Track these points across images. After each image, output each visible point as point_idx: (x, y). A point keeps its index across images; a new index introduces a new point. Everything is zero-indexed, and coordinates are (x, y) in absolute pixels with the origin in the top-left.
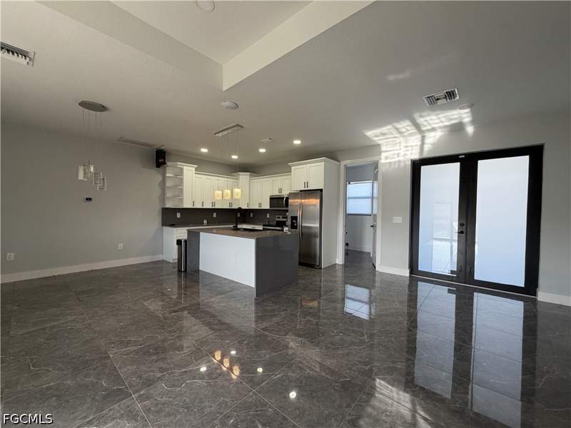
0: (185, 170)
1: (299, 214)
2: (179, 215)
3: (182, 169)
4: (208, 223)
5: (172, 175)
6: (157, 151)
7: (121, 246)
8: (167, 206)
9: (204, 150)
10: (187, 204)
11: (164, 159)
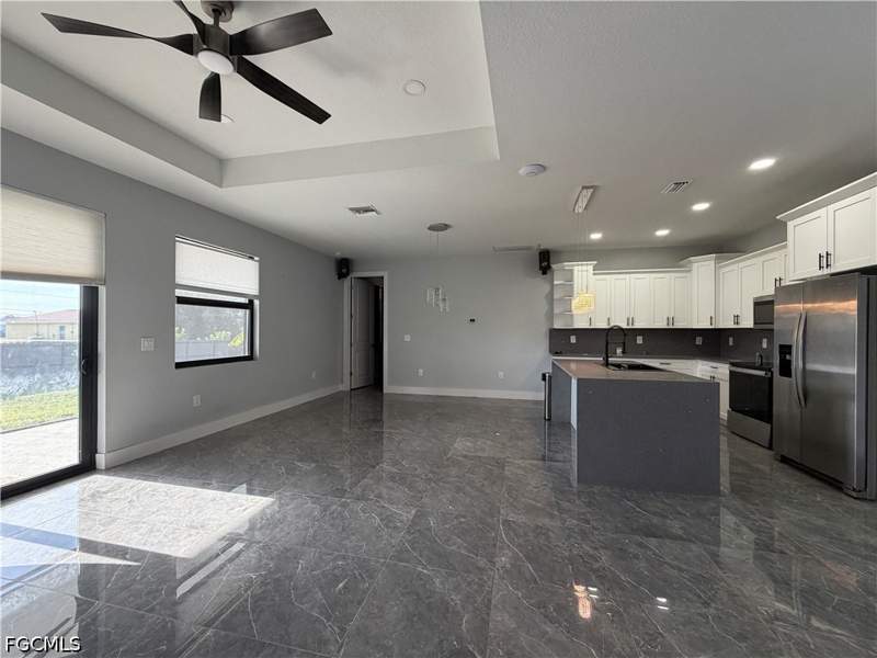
0: (576, 273)
1: (796, 339)
2: (573, 339)
3: (572, 271)
4: (623, 352)
5: (561, 282)
6: (540, 253)
7: (501, 374)
8: (556, 327)
9: (596, 236)
10: (580, 323)
11: (548, 261)
